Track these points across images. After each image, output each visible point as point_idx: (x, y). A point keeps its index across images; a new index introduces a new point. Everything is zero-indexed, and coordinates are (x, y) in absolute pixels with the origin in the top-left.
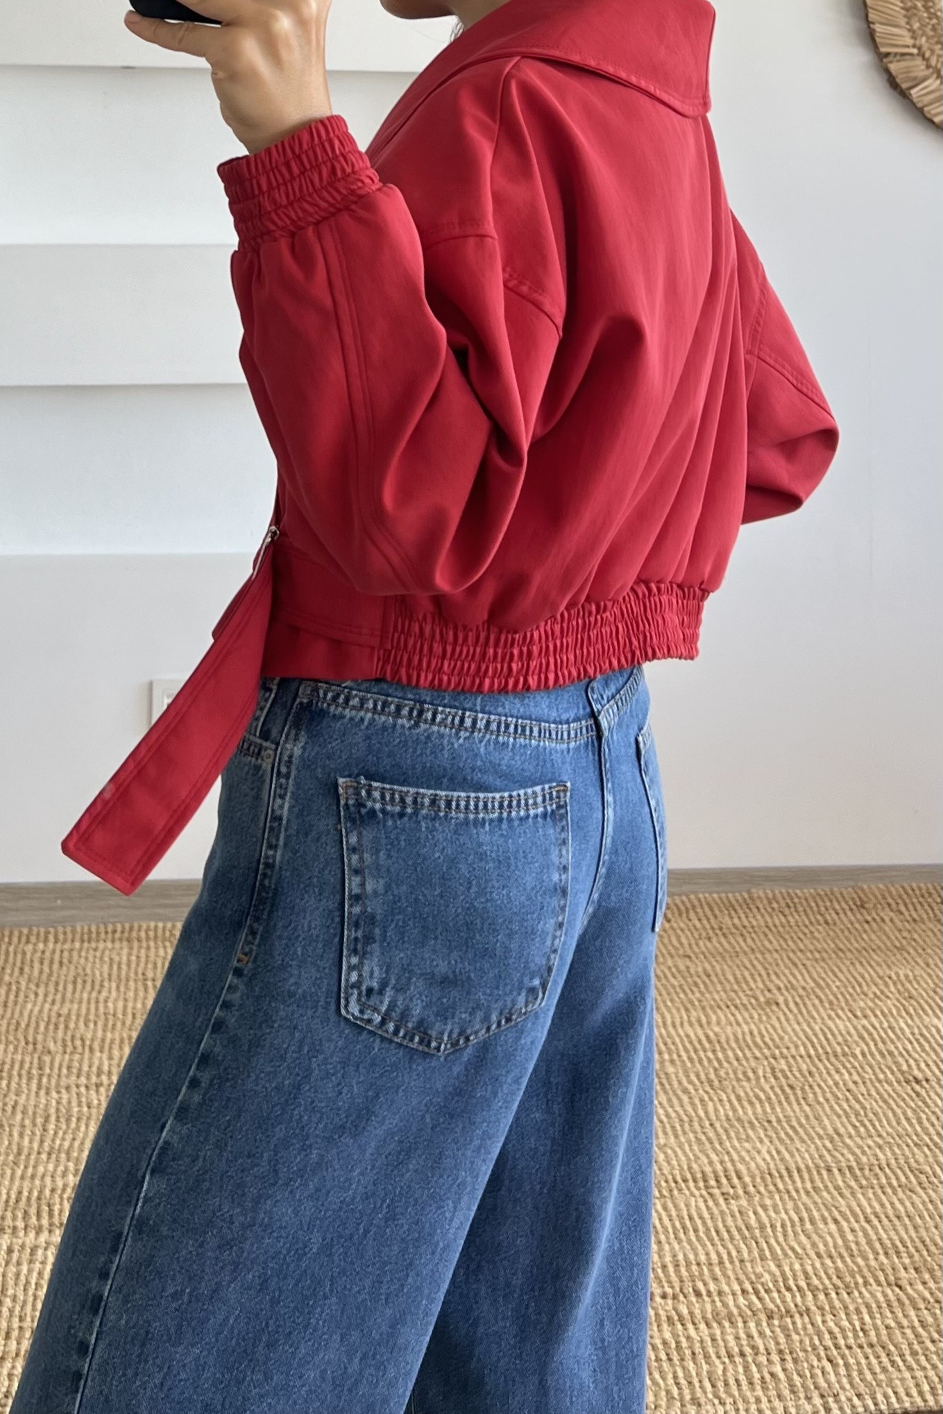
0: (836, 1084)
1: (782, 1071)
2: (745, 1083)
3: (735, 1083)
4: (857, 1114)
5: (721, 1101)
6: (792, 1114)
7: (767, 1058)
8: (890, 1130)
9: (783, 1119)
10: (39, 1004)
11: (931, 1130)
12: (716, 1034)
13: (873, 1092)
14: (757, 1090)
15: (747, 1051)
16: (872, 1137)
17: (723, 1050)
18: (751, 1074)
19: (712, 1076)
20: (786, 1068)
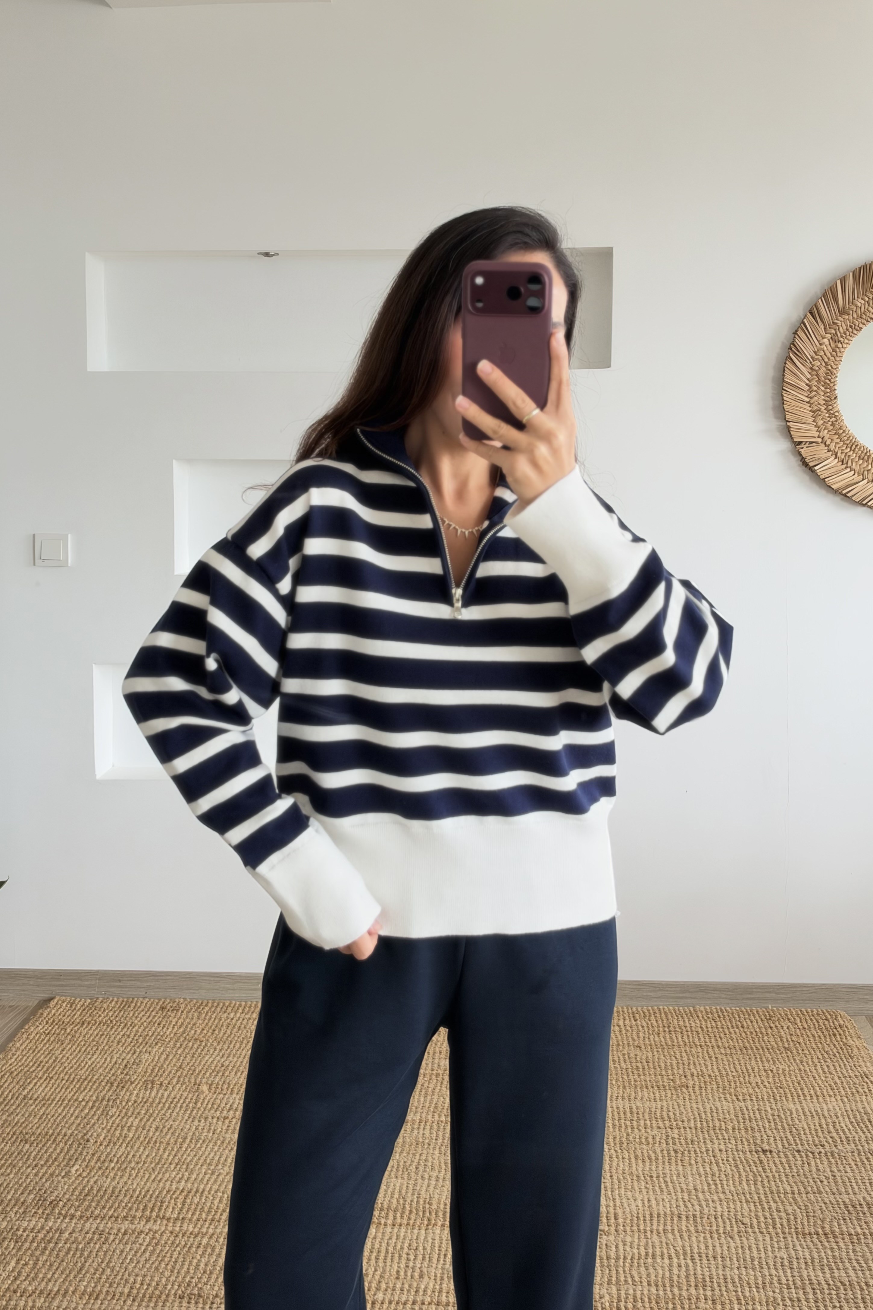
0: (707, 1150)
1: (673, 1138)
2: (644, 1146)
3: (637, 1146)
4: (713, 1175)
5: (623, 1158)
6: (668, 1172)
7: (666, 1128)
8: (733, 1189)
9: (662, 1176)
10: (214, 1056)
11: (761, 1191)
12: (637, 1108)
13: (731, 1160)
14: (651, 1152)
15: (654, 1122)
16: (718, 1193)
17: (639, 1119)
18: (650, 1140)
19: (624, 1139)
20: (676, 1136)
